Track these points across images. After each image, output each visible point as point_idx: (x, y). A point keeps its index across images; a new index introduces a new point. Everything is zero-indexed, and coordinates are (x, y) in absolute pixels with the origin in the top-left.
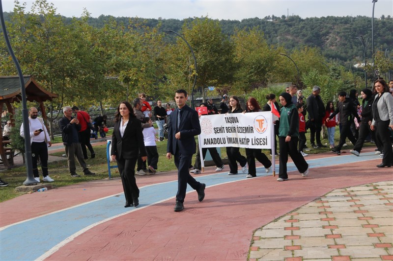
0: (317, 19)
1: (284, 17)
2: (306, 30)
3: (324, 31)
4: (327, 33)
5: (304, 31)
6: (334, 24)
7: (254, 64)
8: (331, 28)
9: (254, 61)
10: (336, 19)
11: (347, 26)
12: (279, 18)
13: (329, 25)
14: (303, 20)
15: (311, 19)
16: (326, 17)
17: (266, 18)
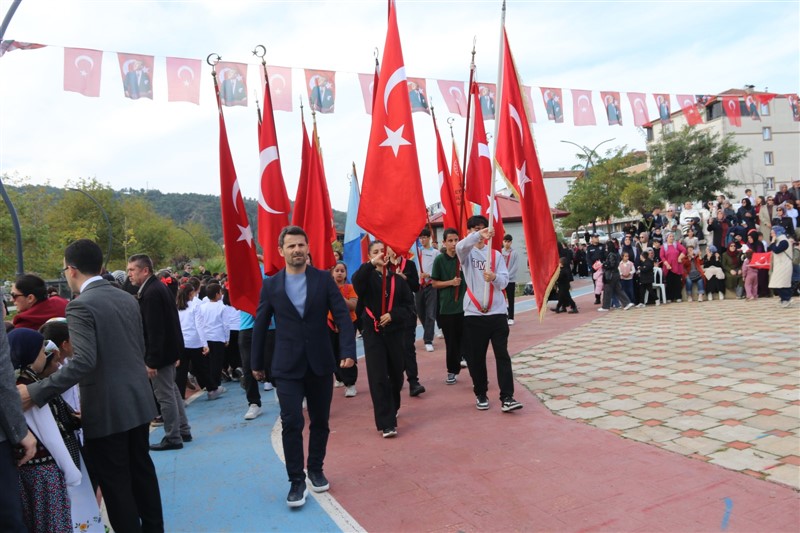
0: (179, 195)
1: (142, 190)
2: (168, 205)
3: (187, 209)
4: (190, 211)
5: (166, 207)
6: (197, 202)
7: (145, 237)
8: (194, 206)
9: (146, 233)
10: (200, 196)
11: (210, 205)
12: (137, 191)
13: (192, 203)
14: (164, 195)
15: (173, 195)
16: (188, 193)
17: (123, 190)
